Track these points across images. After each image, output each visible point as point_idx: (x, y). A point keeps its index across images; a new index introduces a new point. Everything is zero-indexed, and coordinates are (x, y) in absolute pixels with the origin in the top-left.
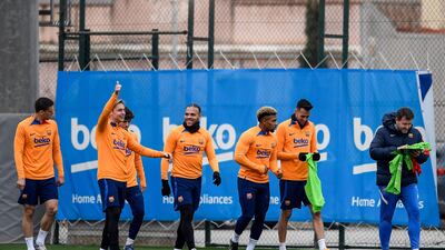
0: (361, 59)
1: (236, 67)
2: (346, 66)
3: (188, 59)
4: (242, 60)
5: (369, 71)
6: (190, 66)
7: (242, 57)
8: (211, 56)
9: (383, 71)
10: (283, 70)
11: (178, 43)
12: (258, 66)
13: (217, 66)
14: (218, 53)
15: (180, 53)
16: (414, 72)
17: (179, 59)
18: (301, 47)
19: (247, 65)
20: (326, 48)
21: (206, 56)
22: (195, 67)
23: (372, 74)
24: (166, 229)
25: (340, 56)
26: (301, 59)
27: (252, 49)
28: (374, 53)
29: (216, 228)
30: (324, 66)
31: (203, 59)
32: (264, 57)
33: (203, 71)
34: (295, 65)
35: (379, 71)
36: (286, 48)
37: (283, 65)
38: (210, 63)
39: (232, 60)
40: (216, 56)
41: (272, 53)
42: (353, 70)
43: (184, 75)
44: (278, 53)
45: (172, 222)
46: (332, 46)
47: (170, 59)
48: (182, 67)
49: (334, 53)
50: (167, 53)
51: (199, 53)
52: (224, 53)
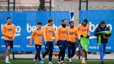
0: (55, 8)
1: (21, 10)
2: (50, 10)
3: (8, 8)
4: (22, 9)
5: (57, 11)
6: (8, 10)
7: (23, 8)
8: (14, 8)
9: (61, 12)
10: (34, 11)
11: (5, 4)
12: (27, 10)
13: (16, 10)
14: (16, 7)
15: (6, 7)
16: (69, 12)
17: (5, 8)
18: (38, 5)
19: (24, 10)
20: (45, 5)
21: (13, 8)
22: (10, 10)
23: (58, 12)
24: (2, 54)
25: (49, 7)
26: (38, 8)
27: (25, 6)
28: (58, 7)
29: (16, 54)
30: (45, 10)
31: (12, 9)
32: (29, 8)
33: (12, 11)
34: (37, 10)
35: (59, 12)
36: (35, 5)
37: (34, 10)
38: (14, 10)
39: (20, 9)
40: (16, 8)
41: (31, 7)
42: (52, 11)
43: (7, 13)
44: (33, 7)
45: (4, 52)
46: (47, 5)
47: (3, 8)
48: (6, 10)
49: (47, 7)
50: (2, 7)
51: (11, 7)
52: (18, 7)
